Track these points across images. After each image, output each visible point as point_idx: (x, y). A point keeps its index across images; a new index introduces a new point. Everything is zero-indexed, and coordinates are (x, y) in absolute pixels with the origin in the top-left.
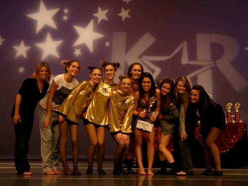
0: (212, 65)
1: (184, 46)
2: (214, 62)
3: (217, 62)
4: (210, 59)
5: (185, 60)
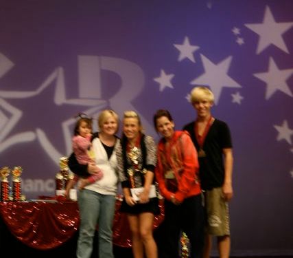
1: (58, 75)
2: (105, 101)
4: (99, 97)
5: (60, 98)
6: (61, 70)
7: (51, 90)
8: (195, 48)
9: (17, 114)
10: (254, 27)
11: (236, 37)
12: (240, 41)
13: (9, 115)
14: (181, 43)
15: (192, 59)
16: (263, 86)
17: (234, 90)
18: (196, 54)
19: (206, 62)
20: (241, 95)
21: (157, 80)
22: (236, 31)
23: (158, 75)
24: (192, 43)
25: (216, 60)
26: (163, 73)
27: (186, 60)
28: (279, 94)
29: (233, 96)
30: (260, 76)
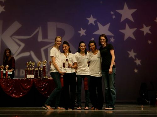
6: (40, 28)
7: (37, 35)
8: (95, 19)
9: (23, 45)
10: (120, 11)
11: (112, 15)
12: (114, 17)
13: (19, 45)
15: (94, 23)
16: (123, 35)
17: (111, 37)
19: (100, 25)
20: (114, 39)
21: (79, 32)
22: (112, 13)
23: (80, 30)
24: (94, 17)
25: (104, 25)
26: (82, 29)
27: (91, 24)
28: (130, 38)
29: (111, 39)
30: (122, 31)
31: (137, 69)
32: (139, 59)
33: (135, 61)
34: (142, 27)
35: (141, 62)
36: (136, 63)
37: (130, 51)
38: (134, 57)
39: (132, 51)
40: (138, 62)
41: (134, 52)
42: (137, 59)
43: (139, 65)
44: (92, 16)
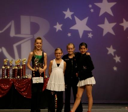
0: (31, 38)
1: (12, 24)
2: (32, 36)
3: (35, 35)
4: (30, 33)
5: (12, 34)
6: (13, 22)
7: (9, 30)
8: (72, 13)
10: (98, 5)
11: (90, 9)
12: (92, 10)
14: (66, 11)
15: (71, 18)
16: (102, 30)
17: (89, 32)
18: (72, 16)
19: (77, 19)
20: (92, 34)
21: (55, 27)
22: (90, 6)
23: (56, 25)
24: (71, 11)
25: (81, 19)
27: (68, 18)
28: (109, 34)
29: (89, 34)
30: (100, 26)
31: (116, 67)
32: (118, 56)
33: (115, 58)
34: (122, 22)
35: (120, 59)
36: (115, 60)
37: (109, 47)
38: (113, 54)
39: (111, 47)
40: (117, 59)
41: (114, 48)
42: (116, 56)
43: (118, 62)
44: (68, 10)
